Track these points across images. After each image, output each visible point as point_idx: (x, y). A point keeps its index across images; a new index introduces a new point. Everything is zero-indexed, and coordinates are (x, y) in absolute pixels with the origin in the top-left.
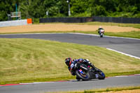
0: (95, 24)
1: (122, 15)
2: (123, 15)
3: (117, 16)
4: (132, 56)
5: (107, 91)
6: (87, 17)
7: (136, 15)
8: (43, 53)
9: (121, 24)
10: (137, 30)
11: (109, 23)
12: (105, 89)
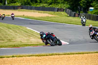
1: (42, 5)
3: (38, 6)
5: (13, 57)
7: (50, 6)
10: (50, 15)
12: (12, 56)
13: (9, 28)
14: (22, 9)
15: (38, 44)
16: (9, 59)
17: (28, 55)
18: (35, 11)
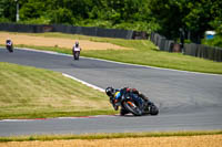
2: (98, 24)
3: (89, 25)
4: (96, 88)
5: (31, 139)
6: (45, 26)
9: (94, 38)
11: (76, 35)
12: (28, 137)
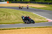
0: (31, 4)
2: (41, 1)
3: (39, 2)
7: (46, 1)
8: (10, 14)
13: (24, 13)
14: (30, 3)
15: (39, 22)
16: (23, 29)
17: (33, 27)
18: (37, 4)
